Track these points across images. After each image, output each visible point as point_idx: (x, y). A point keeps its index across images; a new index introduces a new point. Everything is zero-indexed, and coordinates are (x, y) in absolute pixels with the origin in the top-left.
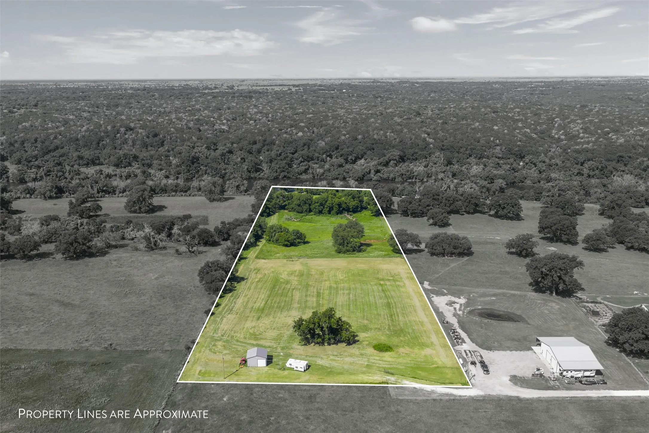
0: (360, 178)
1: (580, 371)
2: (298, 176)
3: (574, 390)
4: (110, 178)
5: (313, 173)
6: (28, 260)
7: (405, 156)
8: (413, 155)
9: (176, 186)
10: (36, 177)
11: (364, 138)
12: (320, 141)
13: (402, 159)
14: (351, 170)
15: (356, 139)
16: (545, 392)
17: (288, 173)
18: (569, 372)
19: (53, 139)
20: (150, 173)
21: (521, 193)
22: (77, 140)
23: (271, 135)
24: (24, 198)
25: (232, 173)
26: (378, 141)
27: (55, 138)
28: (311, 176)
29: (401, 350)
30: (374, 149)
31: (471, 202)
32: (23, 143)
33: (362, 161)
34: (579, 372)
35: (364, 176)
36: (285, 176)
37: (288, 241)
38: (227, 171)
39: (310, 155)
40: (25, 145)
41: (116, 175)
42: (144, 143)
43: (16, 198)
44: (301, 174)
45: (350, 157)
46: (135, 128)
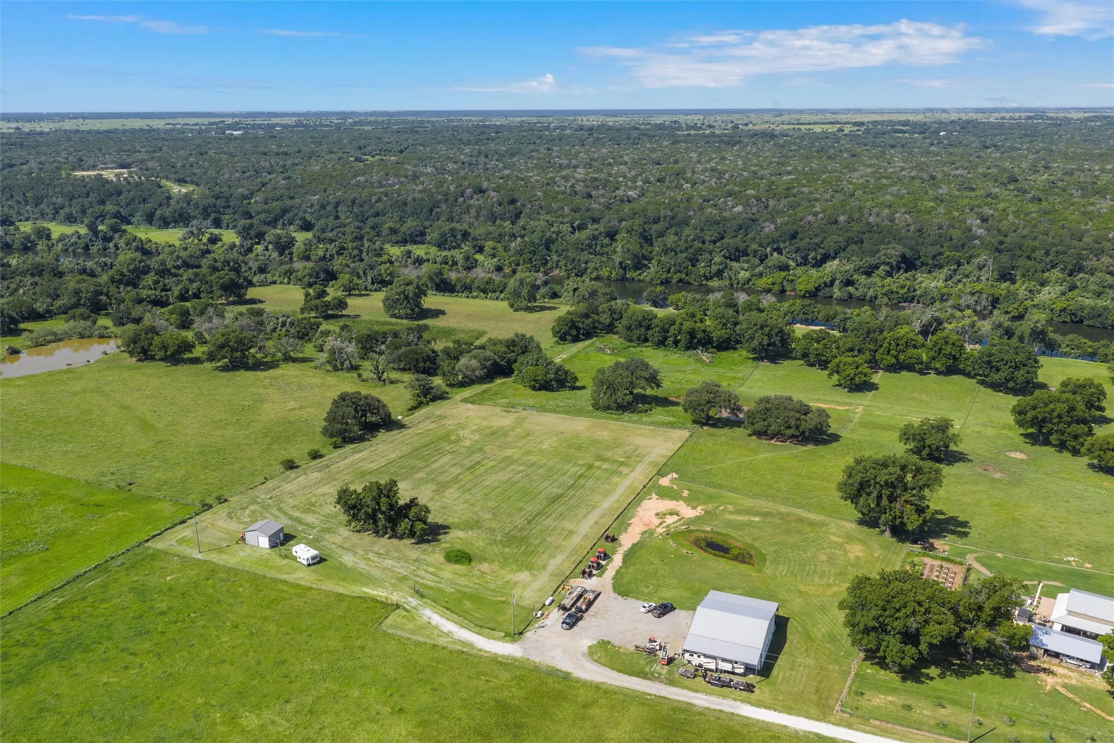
0: (810, 293)
1: (715, 658)
2: (704, 282)
3: (677, 686)
4: (420, 264)
5: (731, 279)
6: (173, 365)
7: (919, 258)
8: (934, 258)
9: (487, 283)
10: (325, 255)
11: (851, 220)
12: (767, 224)
13: (908, 264)
14: (799, 277)
15: (836, 222)
16: (626, 678)
17: (687, 275)
18: (695, 656)
19: (377, 202)
20: (477, 261)
21: (1091, 347)
22: (405, 204)
23: (687, 209)
24: (281, 283)
25: (596, 269)
26: (875, 228)
27: (379, 200)
28: (727, 282)
29: (485, 567)
30: (862, 242)
31: (943, 352)
32: (337, 205)
33: (836, 262)
34: (710, 660)
35: (818, 289)
36: (681, 280)
37: (536, 381)
38: (590, 265)
39: (742, 246)
40: (339, 209)
41: (428, 260)
42: (492, 214)
43: (271, 283)
44: (711, 278)
45: (812, 255)
46: (487, 189)
